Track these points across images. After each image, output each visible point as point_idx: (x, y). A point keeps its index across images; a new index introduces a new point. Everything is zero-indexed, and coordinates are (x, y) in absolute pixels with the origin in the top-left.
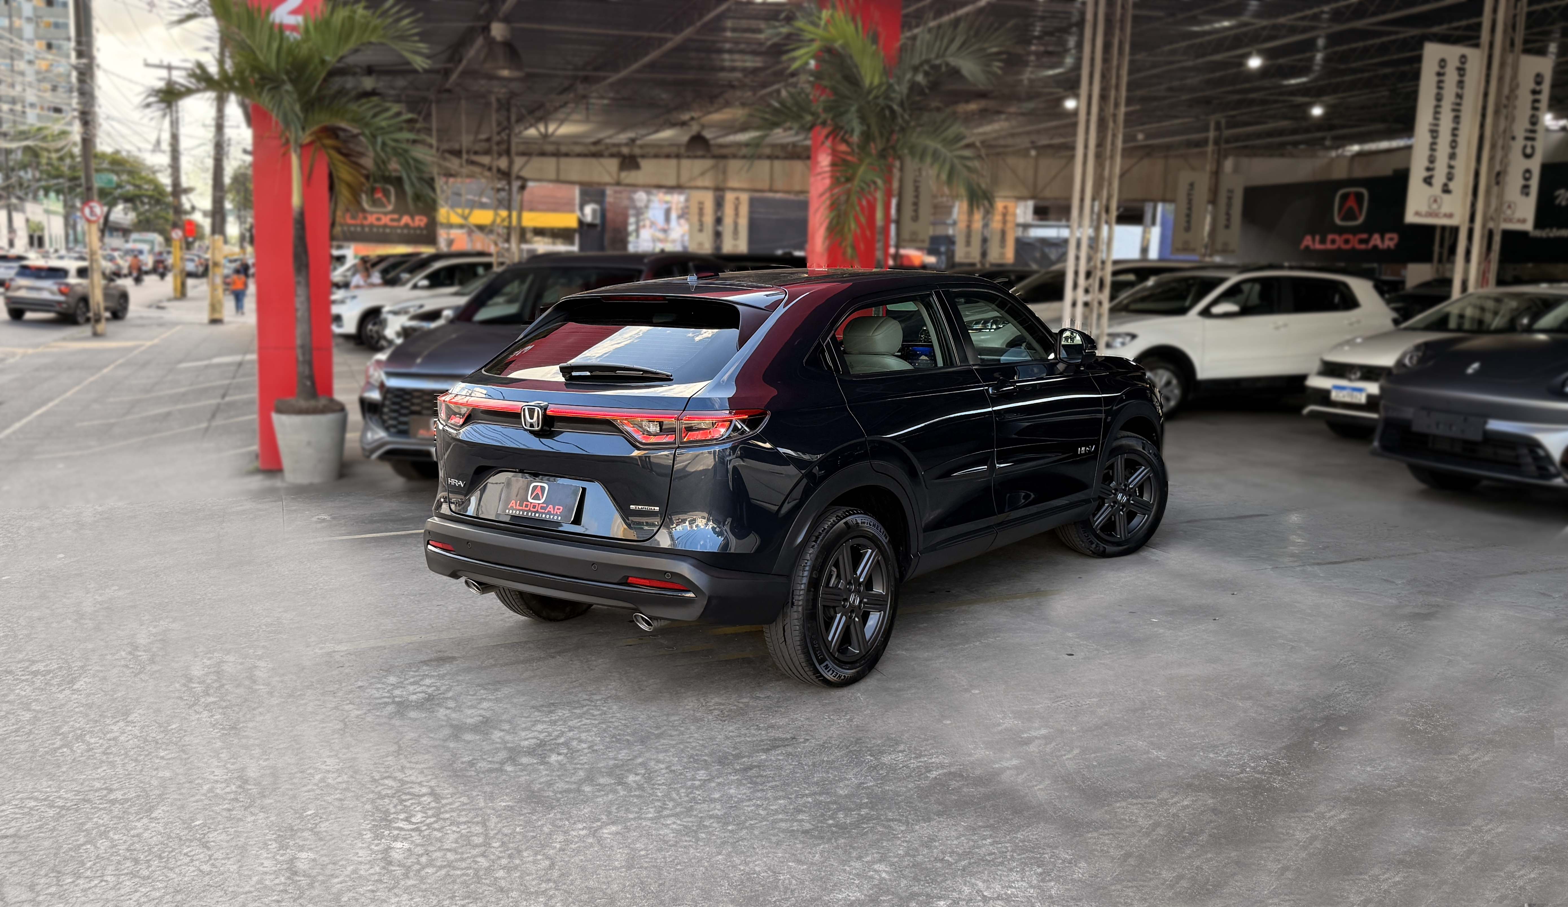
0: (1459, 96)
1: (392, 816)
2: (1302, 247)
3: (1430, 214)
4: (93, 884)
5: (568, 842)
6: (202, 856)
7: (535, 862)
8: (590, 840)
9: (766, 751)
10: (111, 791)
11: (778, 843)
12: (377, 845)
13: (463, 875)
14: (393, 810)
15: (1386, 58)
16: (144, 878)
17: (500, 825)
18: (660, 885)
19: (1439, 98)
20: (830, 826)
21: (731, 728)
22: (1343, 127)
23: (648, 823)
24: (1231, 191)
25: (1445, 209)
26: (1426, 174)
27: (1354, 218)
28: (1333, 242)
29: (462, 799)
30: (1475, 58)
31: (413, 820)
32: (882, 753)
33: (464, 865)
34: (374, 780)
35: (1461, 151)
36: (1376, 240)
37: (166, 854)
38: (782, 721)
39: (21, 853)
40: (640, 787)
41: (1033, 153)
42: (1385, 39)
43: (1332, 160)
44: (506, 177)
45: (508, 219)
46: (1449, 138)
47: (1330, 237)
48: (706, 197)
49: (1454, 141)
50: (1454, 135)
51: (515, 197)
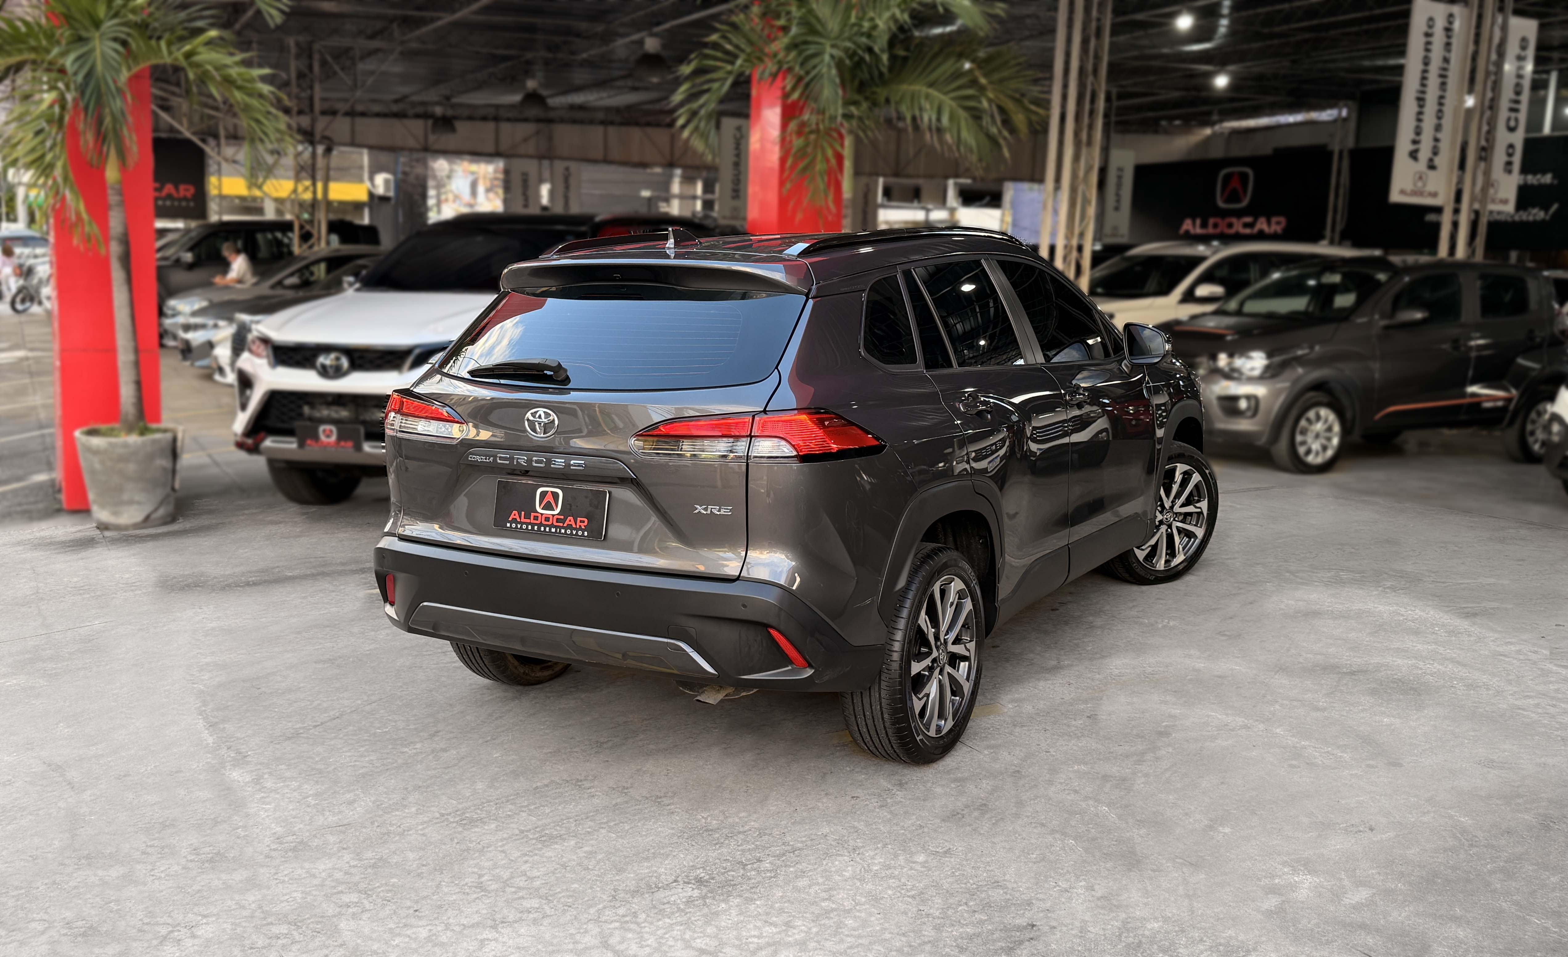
0: (1446, 60)
2: (1181, 231)
3: (1414, 193)
19: (1426, 62)
24: (1121, 170)
25: (1430, 187)
26: (1412, 147)
27: (1239, 199)
28: (1215, 226)
30: (1462, 16)
35: (1447, 122)
36: (1262, 225)
44: (308, 136)
45: (311, 189)
46: (1436, 107)
47: (1211, 221)
48: (531, 166)
49: (1440, 111)
50: (1441, 104)
51: (320, 162)
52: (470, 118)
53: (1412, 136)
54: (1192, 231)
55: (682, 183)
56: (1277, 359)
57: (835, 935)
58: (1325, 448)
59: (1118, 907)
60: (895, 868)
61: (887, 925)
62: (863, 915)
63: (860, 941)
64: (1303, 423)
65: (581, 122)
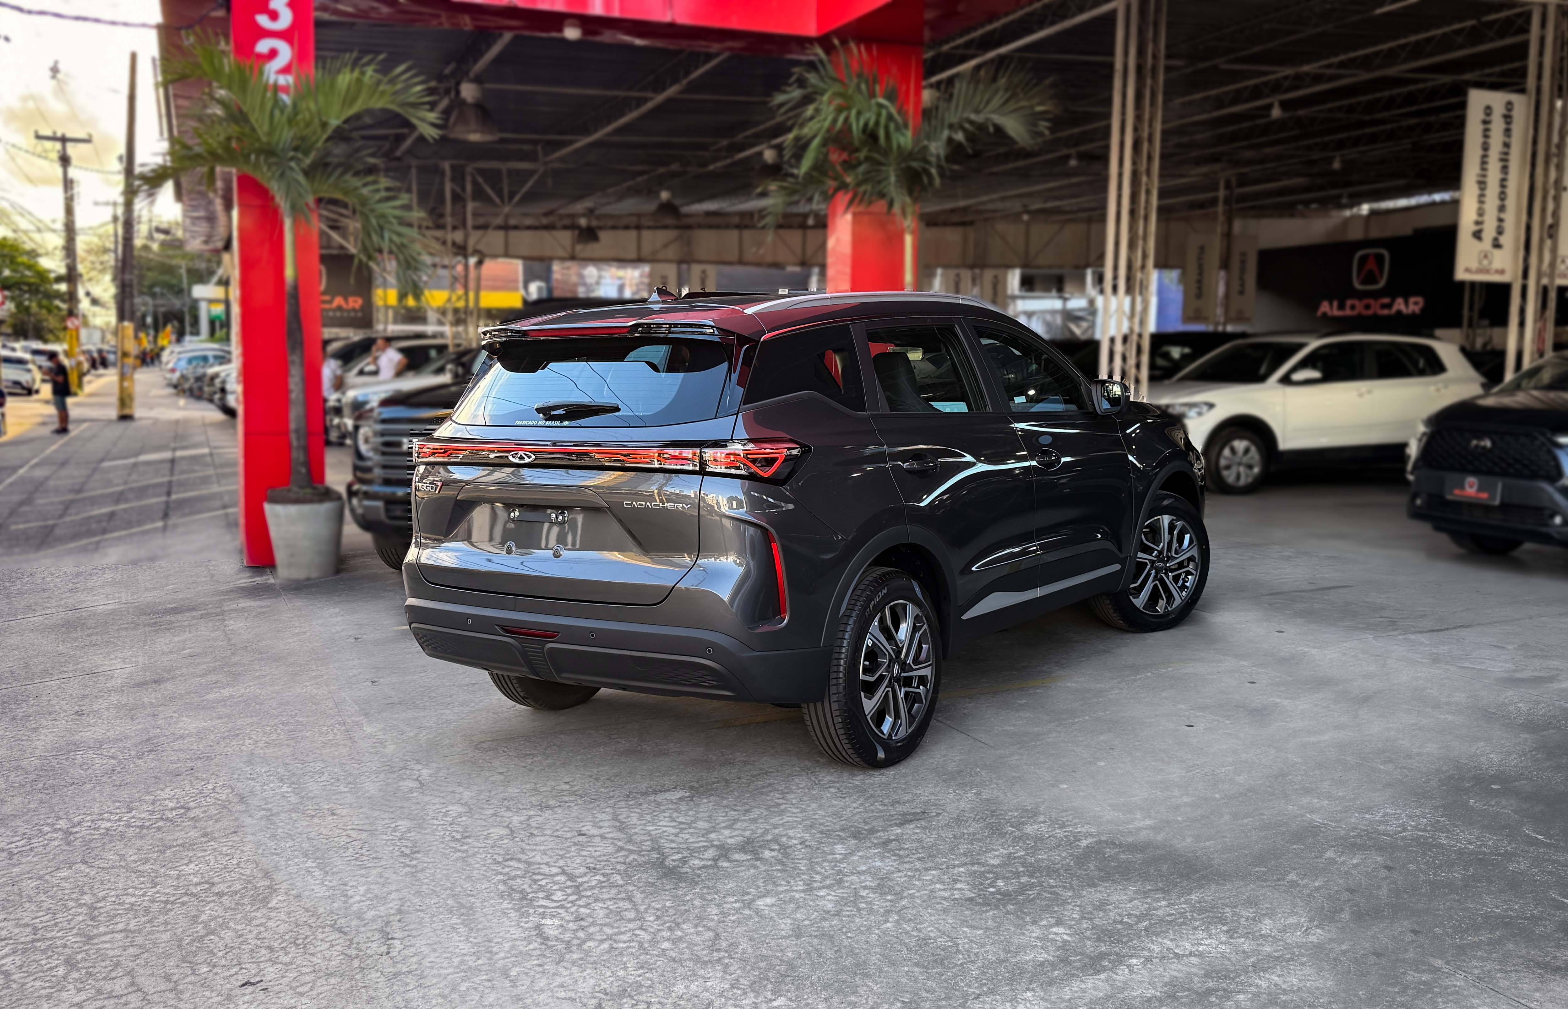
0: (1507, 145)
1: (531, 895)
2: (1319, 313)
3: (1480, 271)
4: (233, 971)
5: (724, 914)
6: (341, 941)
7: (698, 933)
8: (747, 912)
9: (900, 825)
10: (213, 884)
11: (945, 911)
12: (526, 923)
13: (628, 947)
14: (529, 890)
15: (1414, 108)
16: (286, 964)
17: (647, 901)
18: (836, 952)
19: (1486, 147)
20: (992, 893)
21: (855, 805)
22: (1361, 183)
23: (802, 895)
24: (1244, 255)
25: (1497, 264)
26: (1475, 228)
27: (1375, 281)
28: (1353, 307)
29: (598, 877)
30: (1521, 104)
31: (554, 898)
32: (1023, 823)
33: (624, 937)
34: (497, 863)
35: (1511, 203)
36: (1399, 305)
37: (300, 941)
38: (907, 797)
39: (140, 946)
40: (780, 862)
41: (1026, 217)
42: (1412, 88)
43: (1347, 221)
44: (461, 250)
45: (464, 298)
46: (1498, 190)
47: (1348, 300)
48: (670, 270)
49: (1502, 193)
50: (1503, 186)
51: (472, 273)
52: (614, 227)
53: (1475, 217)
54: (1330, 313)
65: (717, 227)
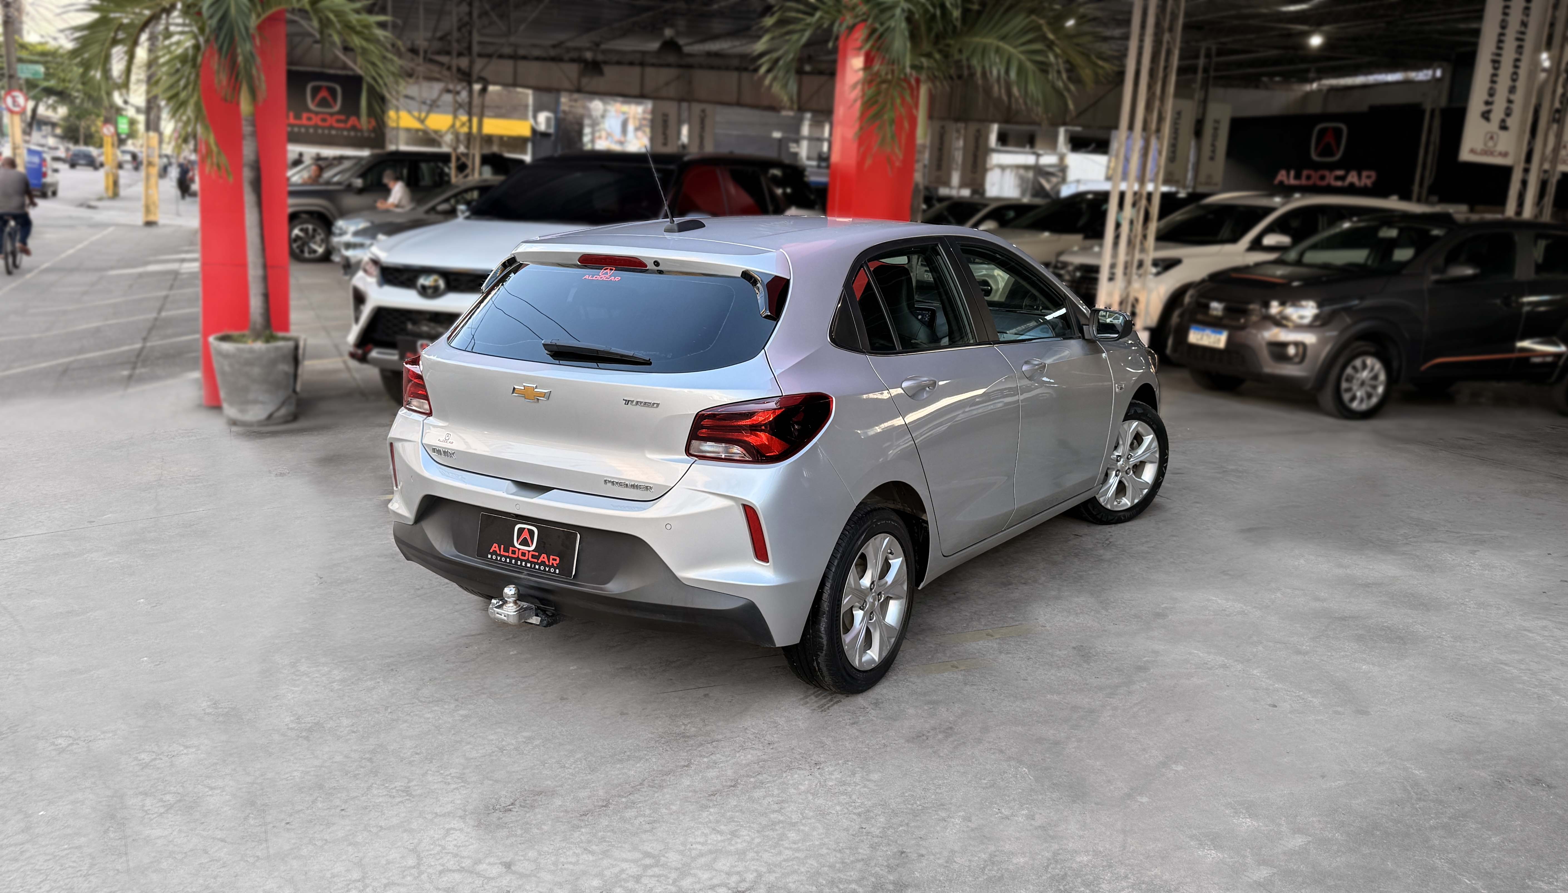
0: (1524, 24)
2: (1276, 181)
3: (1484, 152)
19: (1504, 26)
24: (1217, 122)
25: (1501, 147)
26: (1484, 108)
27: (1332, 154)
28: (1309, 177)
35: (1521, 84)
36: (1353, 177)
44: (466, 77)
45: (467, 124)
46: (1511, 70)
47: (1305, 173)
48: (671, 108)
49: (1515, 73)
50: (1516, 67)
51: (476, 100)
52: (619, 63)
53: (1485, 97)
54: (1286, 182)
55: (811, 126)
56: (1327, 309)
57: (775, 847)
58: (1369, 396)
59: (1053, 838)
60: (849, 784)
61: (826, 840)
62: (807, 829)
63: (797, 855)
64: (1349, 371)
65: (719, 68)
